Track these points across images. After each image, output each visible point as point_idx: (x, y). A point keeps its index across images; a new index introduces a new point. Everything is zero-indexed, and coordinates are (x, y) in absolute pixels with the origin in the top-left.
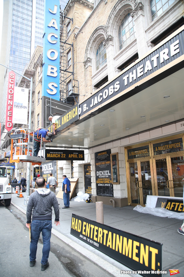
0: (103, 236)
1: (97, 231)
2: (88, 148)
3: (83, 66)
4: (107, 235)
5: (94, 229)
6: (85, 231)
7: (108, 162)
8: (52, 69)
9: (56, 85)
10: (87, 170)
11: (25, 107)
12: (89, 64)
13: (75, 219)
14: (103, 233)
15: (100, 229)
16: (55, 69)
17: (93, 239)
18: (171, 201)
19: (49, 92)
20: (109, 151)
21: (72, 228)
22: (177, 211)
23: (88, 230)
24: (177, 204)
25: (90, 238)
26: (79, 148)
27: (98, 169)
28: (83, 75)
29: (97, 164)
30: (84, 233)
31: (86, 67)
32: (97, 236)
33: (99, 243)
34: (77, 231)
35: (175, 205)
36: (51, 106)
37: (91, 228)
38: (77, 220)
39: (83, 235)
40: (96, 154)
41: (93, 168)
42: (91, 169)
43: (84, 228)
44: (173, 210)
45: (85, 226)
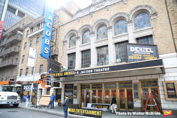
0: (85, 112)
2: (61, 82)
3: (62, 43)
4: (86, 111)
6: (77, 111)
7: (72, 89)
8: (47, 40)
9: (48, 49)
10: (58, 91)
11: (34, 58)
12: (66, 43)
14: (85, 111)
15: (84, 110)
16: (49, 41)
18: (97, 105)
19: (45, 52)
20: (73, 85)
21: (70, 112)
22: (99, 108)
24: (99, 106)
25: (79, 113)
26: (58, 81)
27: (65, 91)
28: (62, 47)
29: (66, 90)
30: (76, 112)
31: (64, 44)
32: (82, 112)
33: (83, 114)
34: (73, 112)
35: (98, 106)
36: (52, 63)
37: (79, 110)
38: (73, 109)
40: (66, 85)
41: (63, 91)
42: (62, 91)
43: (76, 111)
44: (97, 108)
45: (77, 110)
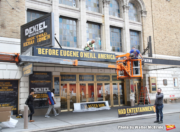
0: (138, 110)
1: (135, 109)
4: (139, 109)
5: (133, 109)
6: (129, 112)
13: (120, 110)
14: (138, 109)
17: (134, 113)
21: (119, 114)
23: (130, 111)
25: (132, 113)
29: (32, 82)
30: (128, 113)
32: (135, 111)
33: (137, 113)
34: (124, 114)
37: (131, 109)
38: (122, 110)
39: (128, 114)
43: (128, 111)
45: (128, 110)
